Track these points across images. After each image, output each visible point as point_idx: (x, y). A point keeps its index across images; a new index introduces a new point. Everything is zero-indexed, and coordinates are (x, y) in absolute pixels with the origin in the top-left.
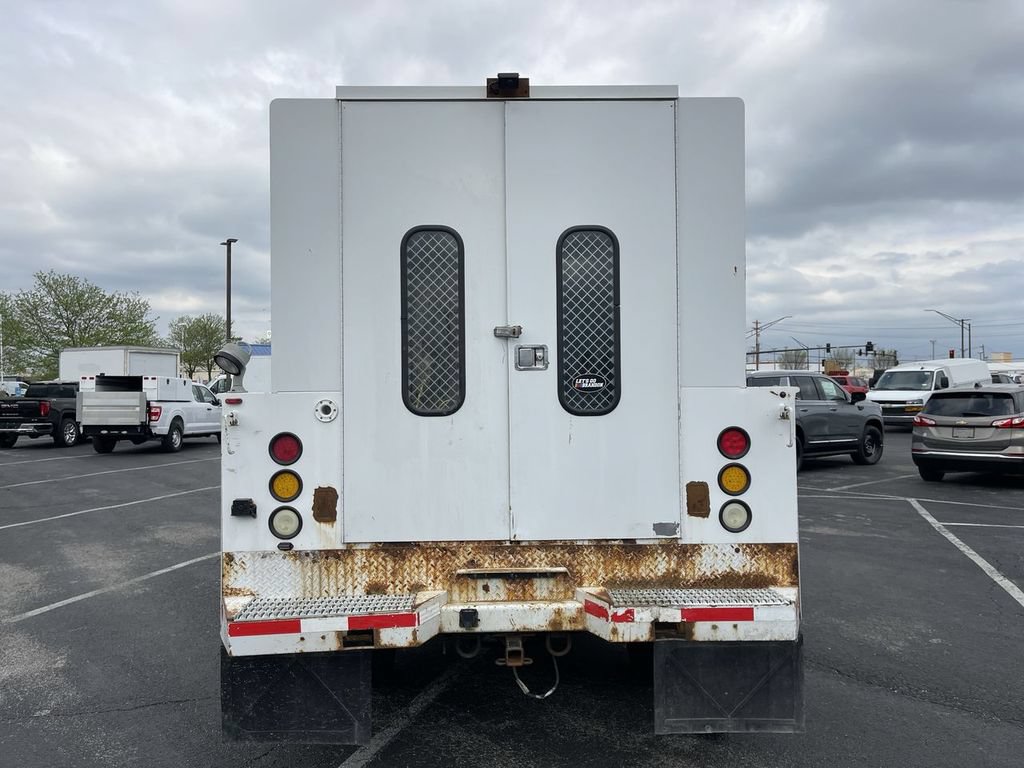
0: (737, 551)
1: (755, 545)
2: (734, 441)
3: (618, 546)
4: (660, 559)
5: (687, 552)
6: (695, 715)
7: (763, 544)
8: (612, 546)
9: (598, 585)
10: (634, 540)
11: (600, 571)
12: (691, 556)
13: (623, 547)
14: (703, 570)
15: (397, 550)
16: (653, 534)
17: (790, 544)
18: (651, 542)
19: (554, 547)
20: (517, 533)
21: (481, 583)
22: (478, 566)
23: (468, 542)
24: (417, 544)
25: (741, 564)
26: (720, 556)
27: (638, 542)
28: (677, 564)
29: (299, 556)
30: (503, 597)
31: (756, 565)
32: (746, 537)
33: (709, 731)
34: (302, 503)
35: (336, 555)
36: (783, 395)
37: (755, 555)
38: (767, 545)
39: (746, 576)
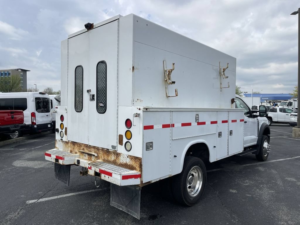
0: (128, 157)
1: (132, 156)
2: (128, 123)
3: (105, 150)
4: (113, 156)
5: (118, 155)
6: (118, 203)
7: (133, 156)
8: (104, 150)
9: (102, 160)
10: (108, 149)
11: (102, 156)
12: (119, 156)
13: (106, 151)
14: (121, 161)
15: (74, 143)
16: (111, 148)
17: (140, 158)
18: (112, 151)
19: (95, 148)
20: (89, 143)
21: (84, 154)
22: (84, 150)
23: (83, 144)
24: (77, 143)
25: (128, 161)
26: (124, 157)
27: (110, 150)
28: (116, 158)
29: (63, 142)
30: (87, 159)
31: (132, 163)
32: (130, 153)
33: (121, 209)
34: (64, 130)
35: (67, 143)
36: (140, 109)
37: (131, 159)
38: (134, 157)
39: (130, 165)
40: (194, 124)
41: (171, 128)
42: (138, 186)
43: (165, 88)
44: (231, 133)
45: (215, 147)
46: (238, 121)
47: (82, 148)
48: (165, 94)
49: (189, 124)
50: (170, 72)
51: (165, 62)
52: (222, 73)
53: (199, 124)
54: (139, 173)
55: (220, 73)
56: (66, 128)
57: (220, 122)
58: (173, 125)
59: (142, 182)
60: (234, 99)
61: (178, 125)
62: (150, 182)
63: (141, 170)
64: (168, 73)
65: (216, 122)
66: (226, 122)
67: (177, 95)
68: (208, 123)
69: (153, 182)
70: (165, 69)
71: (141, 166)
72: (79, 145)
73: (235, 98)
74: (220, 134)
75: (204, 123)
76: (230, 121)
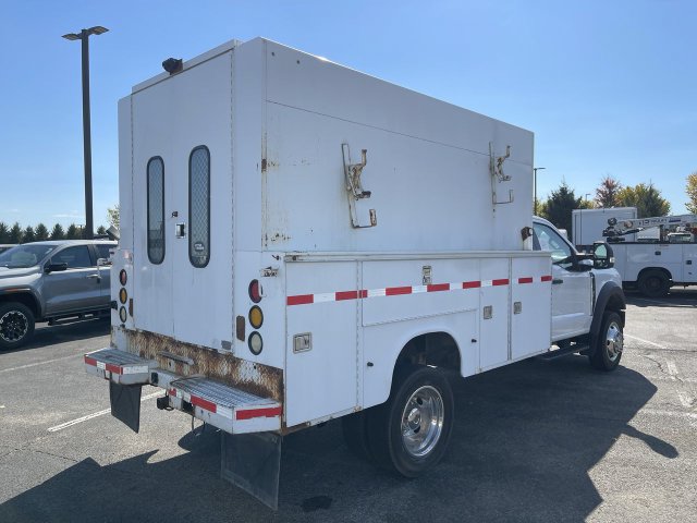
0: (255, 367)
1: (263, 365)
2: (255, 290)
3: (210, 351)
4: (225, 364)
5: (235, 362)
8: (208, 351)
9: (203, 374)
10: (216, 350)
11: (204, 366)
12: (237, 366)
13: (212, 353)
14: (241, 376)
16: (221, 347)
17: (279, 369)
18: (223, 353)
19: (190, 347)
22: (168, 351)
23: (166, 337)
25: (255, 376)
26: (248, 369)
27: (218, 352)
28: (232, 370)
29: (126, 331)
30: (174, 371)
31: (263, 380)
32: (260, 359)
34: (127, 305)
35: (133, 333)
36: (278, 258)
37: (262, 373)
38: (267, 367)
39: (258, 386)
40: (419, 289)
41: (359, 300)
42: (273, 433)
43: (347, 207)
44: (517, 308)
45: (474, 341)
46: (537, 279)
47: (164, 346)
48: (349, 220)
49: (408, 290)
50: (357, 170)
51: (345, 147)
52: (495, 168)
53: (431, 288)
54: (278, 405)
55: (492, 168)
56: (131, 300)
57: (486, 284)
58: (364, 294)
59: (284, 424)
60: (528, 229)
61: (376, 293)
62: (304, 424)
63: (282, 399)
64: (352, 174)
65: (477, 284)
66: (505, 282)
67: (373, 224)
68: (456, 286)
69: (313, 424)
70: (347, 163)
71: (281, 388)
72: (158, 339)
73: (531, 225)
74: (488, 312)
75: (445, 287)
76: (514, 281)
